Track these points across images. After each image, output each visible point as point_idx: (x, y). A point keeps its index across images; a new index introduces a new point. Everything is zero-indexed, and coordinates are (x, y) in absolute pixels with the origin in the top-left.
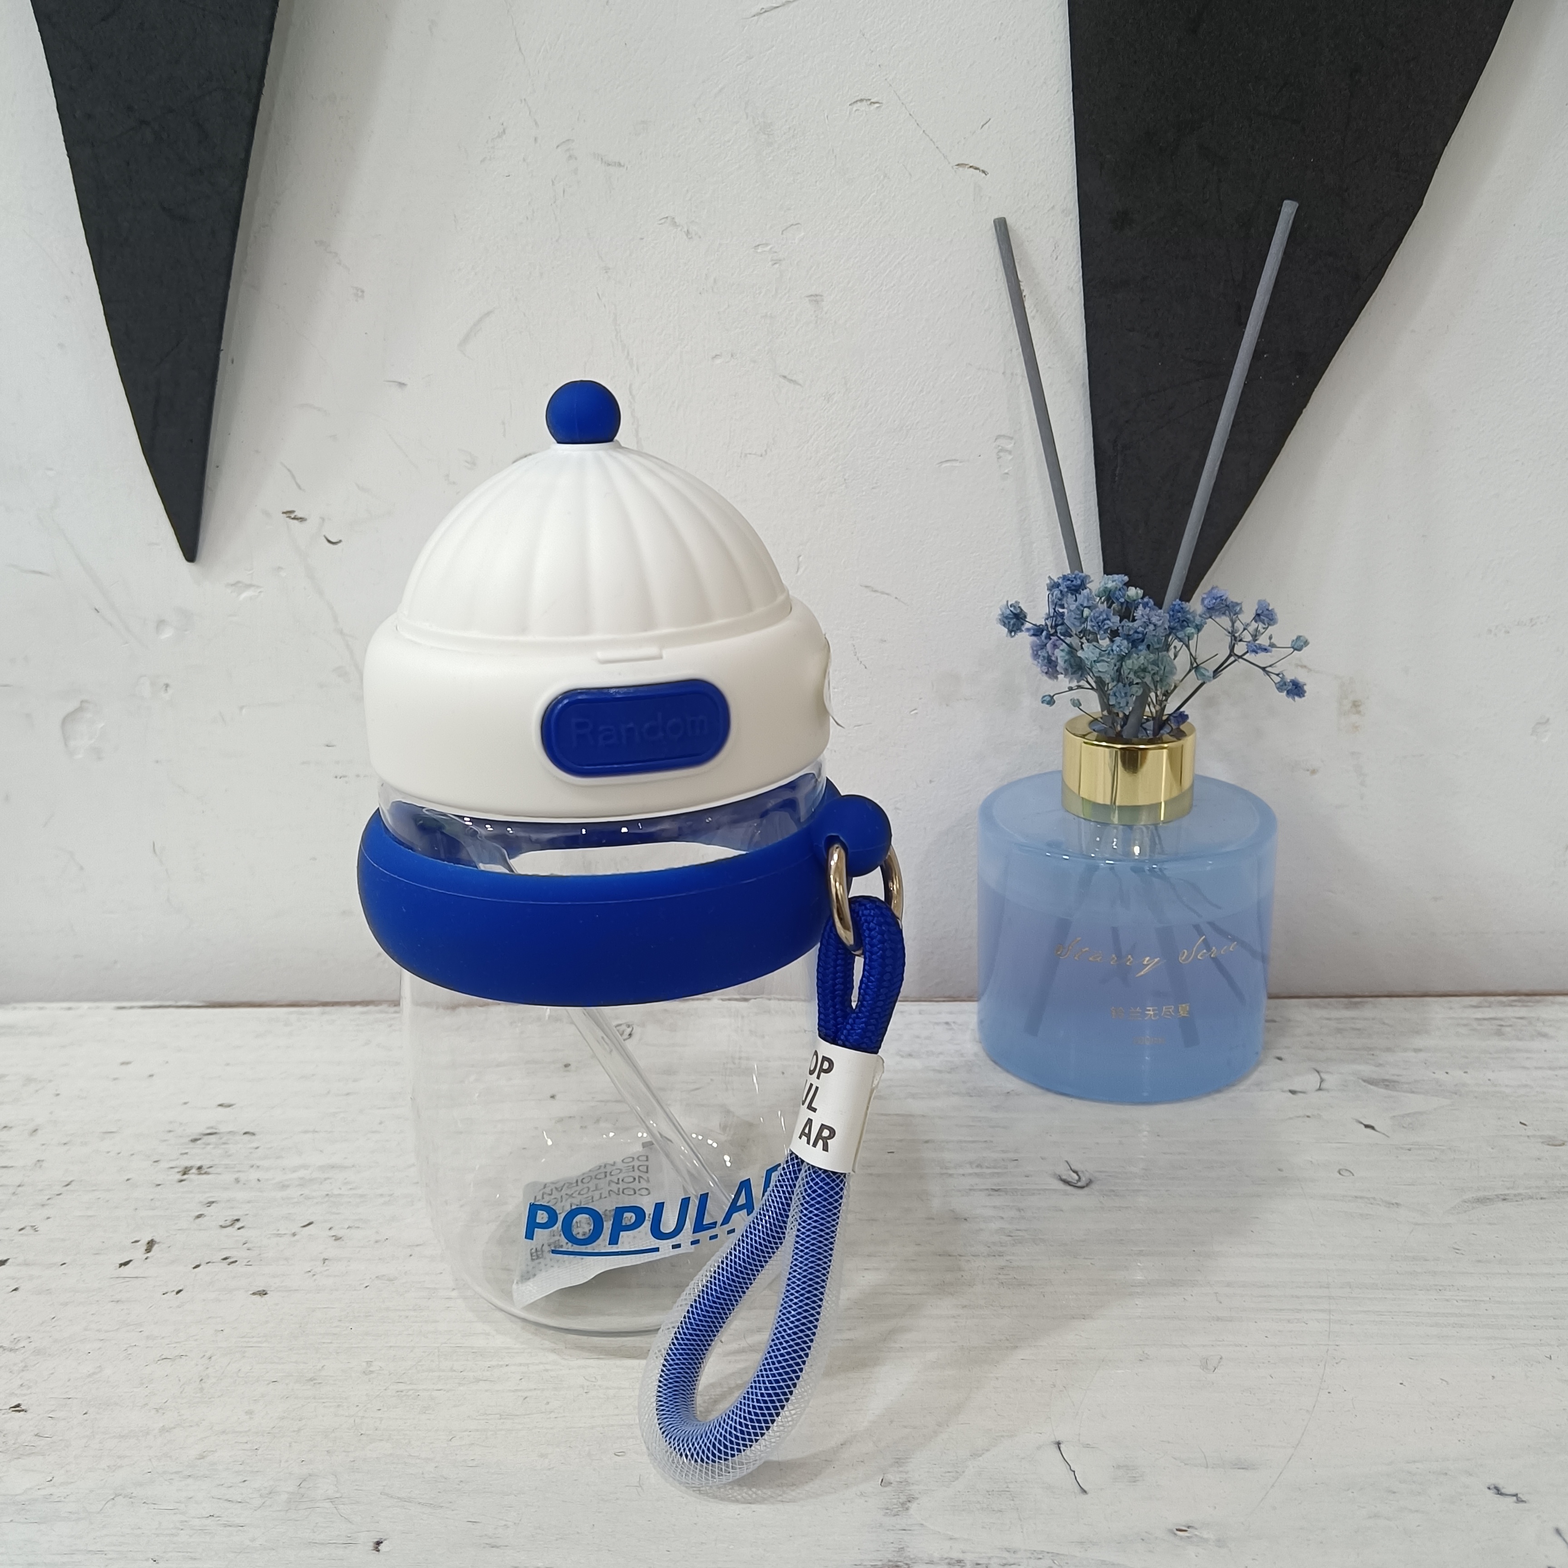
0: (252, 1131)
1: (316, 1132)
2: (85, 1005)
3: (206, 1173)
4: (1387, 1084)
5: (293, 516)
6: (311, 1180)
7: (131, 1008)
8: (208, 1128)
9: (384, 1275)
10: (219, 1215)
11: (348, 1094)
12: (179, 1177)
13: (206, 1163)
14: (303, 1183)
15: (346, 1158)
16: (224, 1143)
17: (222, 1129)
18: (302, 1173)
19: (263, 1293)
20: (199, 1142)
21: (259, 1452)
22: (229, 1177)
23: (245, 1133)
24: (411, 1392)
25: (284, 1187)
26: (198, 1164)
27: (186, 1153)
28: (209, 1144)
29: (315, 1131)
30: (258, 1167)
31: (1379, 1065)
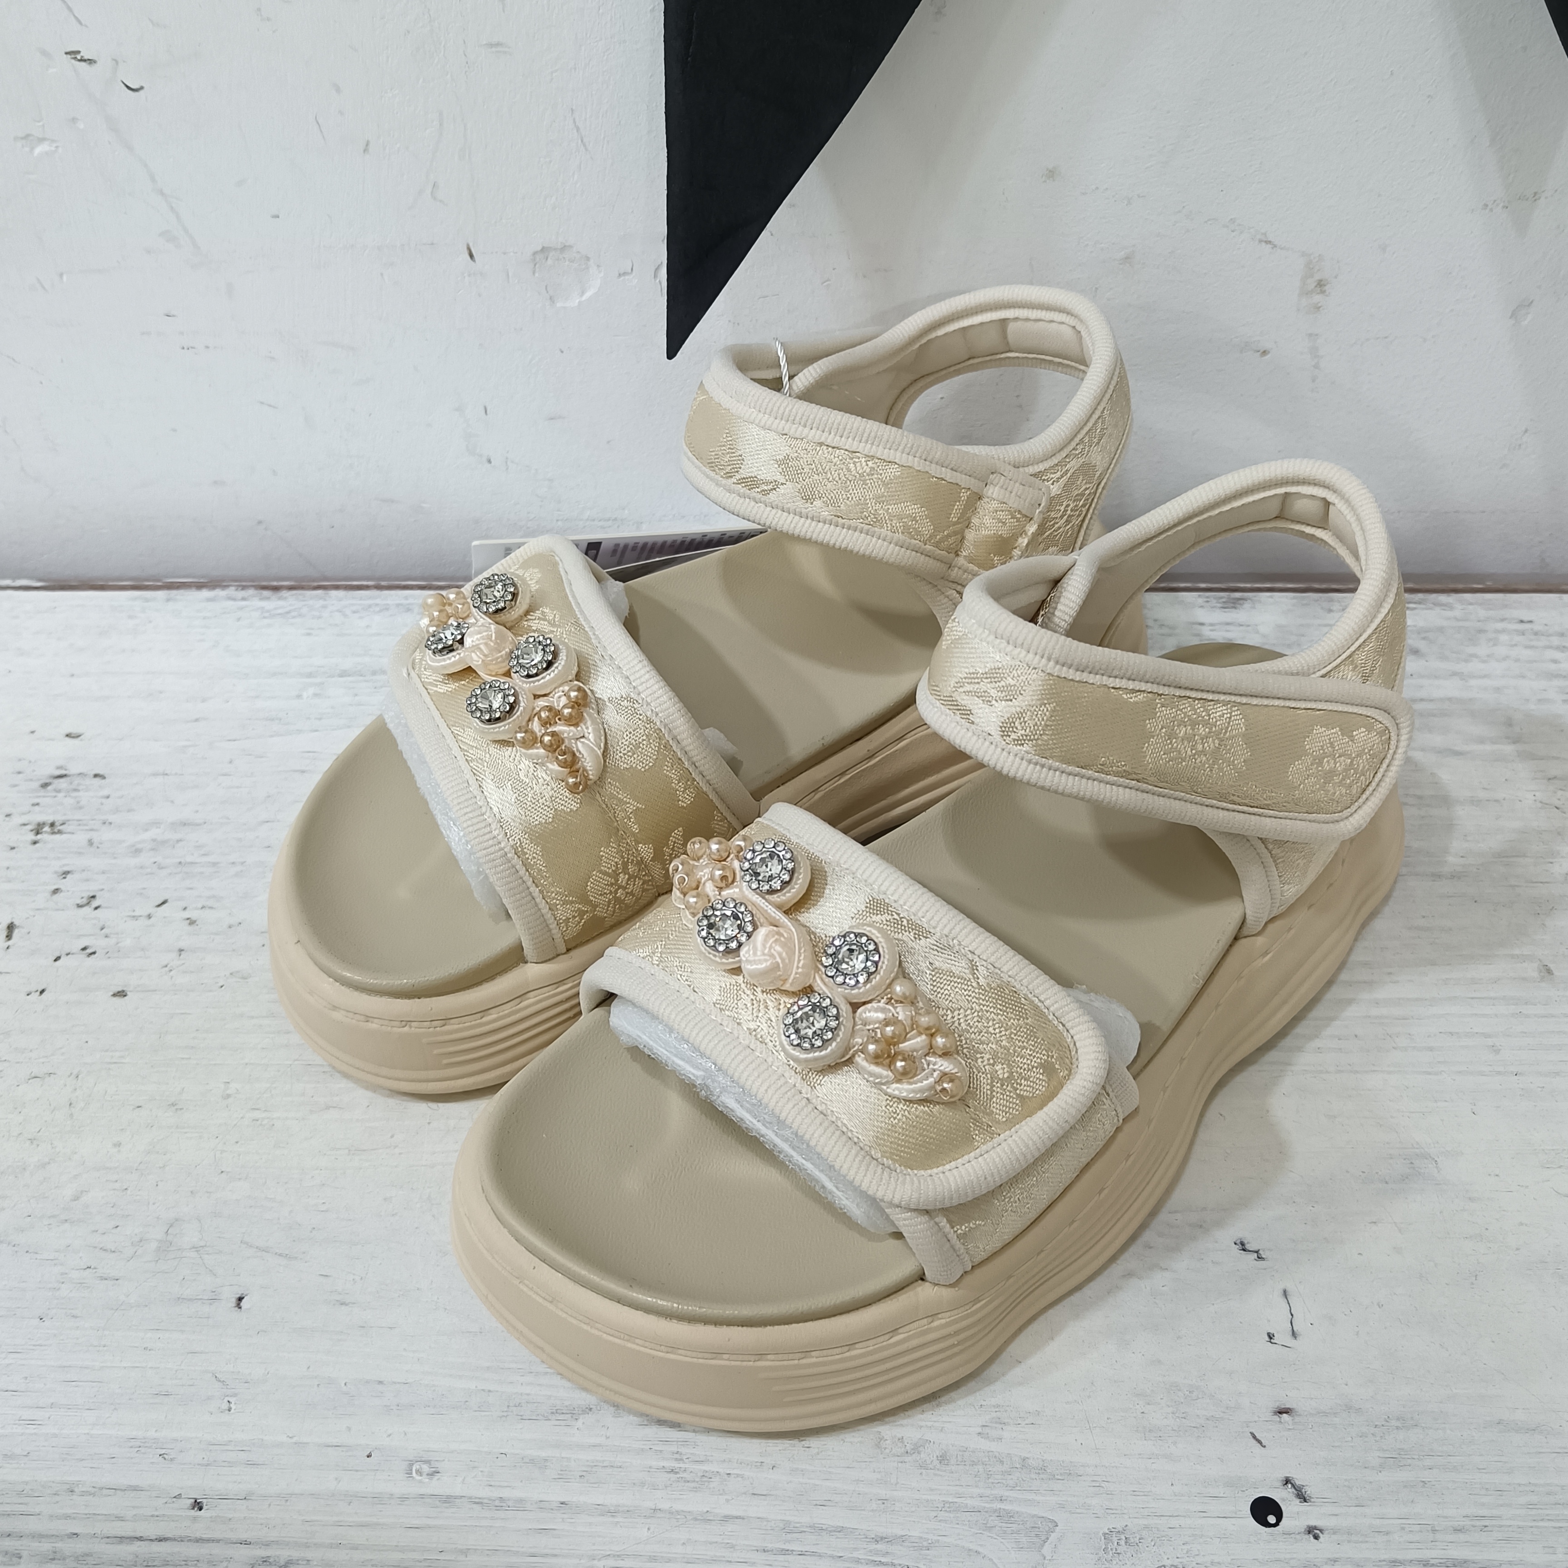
0: (101, 773)
1: (166, 774)
3: (60, 832)
6: (164, 842)
8: (59, 768)
9: (238, 972)
10: (76, 890)
11: (197, 720)
12: (32, 837)
13: (58, 818)
14: (157, 845)
15: (197, 812)
16: (76, 790)
17: (73, 769)
18: (154, 833)
19: (121, 994)
20: (49, 788)
21: (129, 1192)
22: (81, 838)
23: (96, 776)
24: (265, 1122)
25: (137, 851)
26: (50, 819)
27: (38, 804)
28: (59, 791)
30: (110, 823)
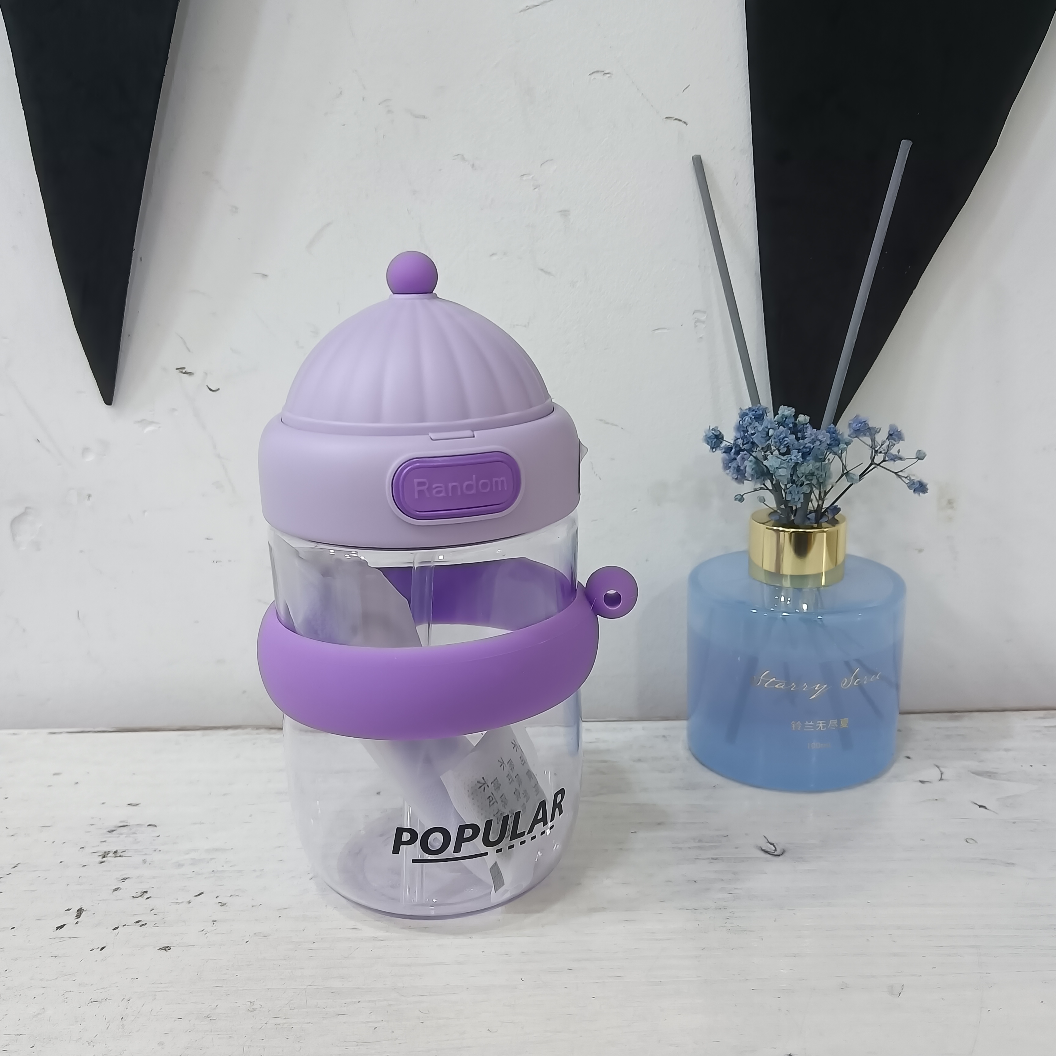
0: (154, 823)
1: (203, 823)
2: (26, 732)
3: (120, 856)
4: (989, 775)
5: (184, 371)
6: (200, 860)
7: (61, 733)
8: (121, 822)
9: (260, 933)
10: (131, 888)
11: (225, 795)
12: (101, 859)
13: (120, 849)
14: (194, 862)
15: (226, 843)
16: (134, 833)
17: (132, 822)
18: (193, 855)
19: (167, 948)
20: (114, 833)
22: (138, 859)
23: (149, 825)
25: (180, 865)
26: (115, 849)
27: (105, 841)
28: (122, 834)
29: (201, 823)
30: (160, 851)
31: (981, 761)
